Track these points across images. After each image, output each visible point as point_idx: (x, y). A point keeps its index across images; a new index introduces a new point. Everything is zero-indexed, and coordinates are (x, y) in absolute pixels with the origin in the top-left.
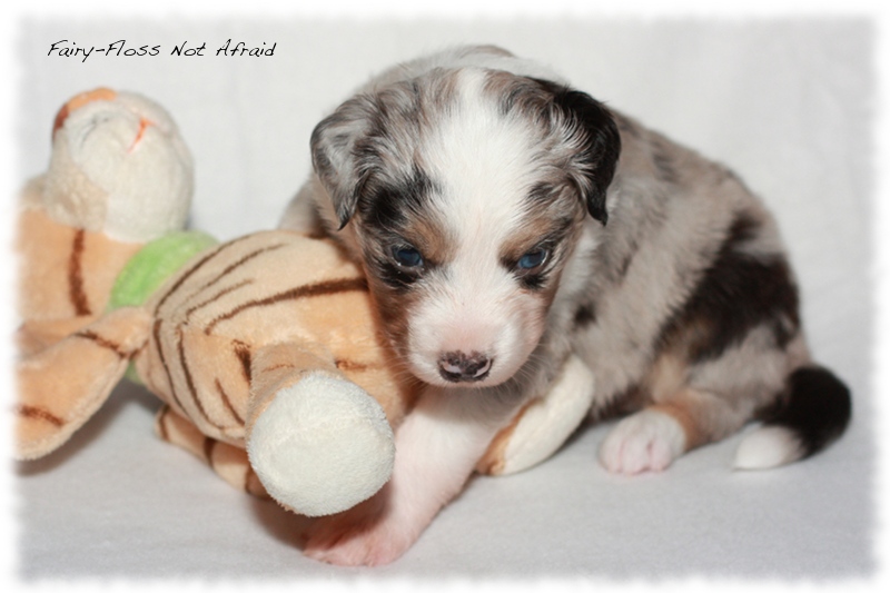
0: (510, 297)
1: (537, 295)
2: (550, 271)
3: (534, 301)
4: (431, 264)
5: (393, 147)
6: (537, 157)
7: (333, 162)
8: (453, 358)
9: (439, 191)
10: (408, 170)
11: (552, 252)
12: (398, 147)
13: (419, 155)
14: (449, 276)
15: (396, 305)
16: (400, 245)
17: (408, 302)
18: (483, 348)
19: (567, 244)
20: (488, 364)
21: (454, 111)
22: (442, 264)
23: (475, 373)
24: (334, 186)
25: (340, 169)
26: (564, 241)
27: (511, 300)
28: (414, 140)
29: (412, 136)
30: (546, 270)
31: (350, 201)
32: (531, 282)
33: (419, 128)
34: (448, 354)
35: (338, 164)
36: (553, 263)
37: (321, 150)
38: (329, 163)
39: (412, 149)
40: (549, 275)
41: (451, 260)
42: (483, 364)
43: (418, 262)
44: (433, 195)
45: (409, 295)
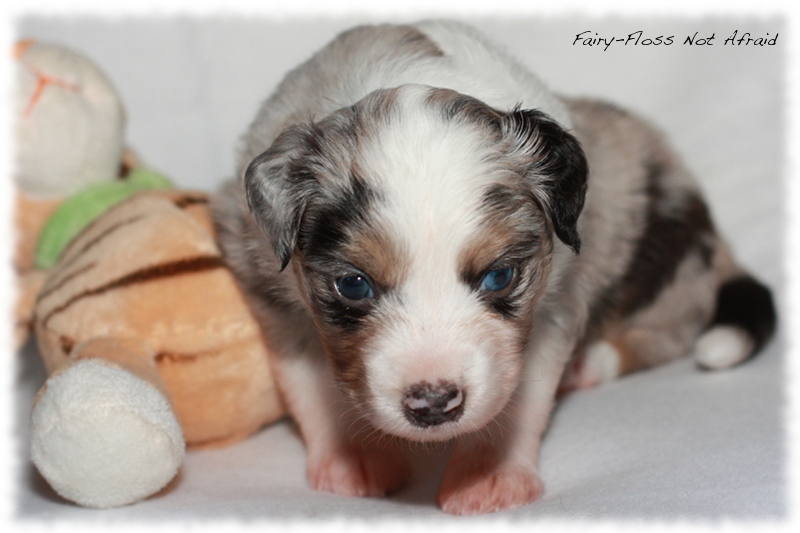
0: (477, 321)
1: (509, 324)
2: (520, 295)
3: (506, 331)
4: (382, 288)
5: (329, 165)
6: (490, 159)
7: (266, 197)
8: (416, 392)
9: (381, 197)
10: (346, 182)
11: (520, 272)
12: (334, 161)
13: (356, 164)
14: (404, 299)
15: (348, 347)
16: (345, 273)
17: (361, 341)
18: (452, 375)
19: (536, 268)
20: (460, 395)
21: (393, 120)
22: (394, 287)
23: (445, 405)
24: (270, 223)
25: (274, 203)
26: (533, 263)
27: (478, 325)
28: (351, 152)
29: (350, 149)
30: (516, 293)
31: (288, 234)
32: (501, 306)
33: (357, 139)
34: (412, 387)
35: (272, 197)
36: (522, 287)
37: (254, 185)
38: (262, 197)
39: (348, 160)
40: (519, 302)
41: (403, 280)
42: (453, 394)
43: (367, 293)
44: (375, 204)
45: (362, 332)
